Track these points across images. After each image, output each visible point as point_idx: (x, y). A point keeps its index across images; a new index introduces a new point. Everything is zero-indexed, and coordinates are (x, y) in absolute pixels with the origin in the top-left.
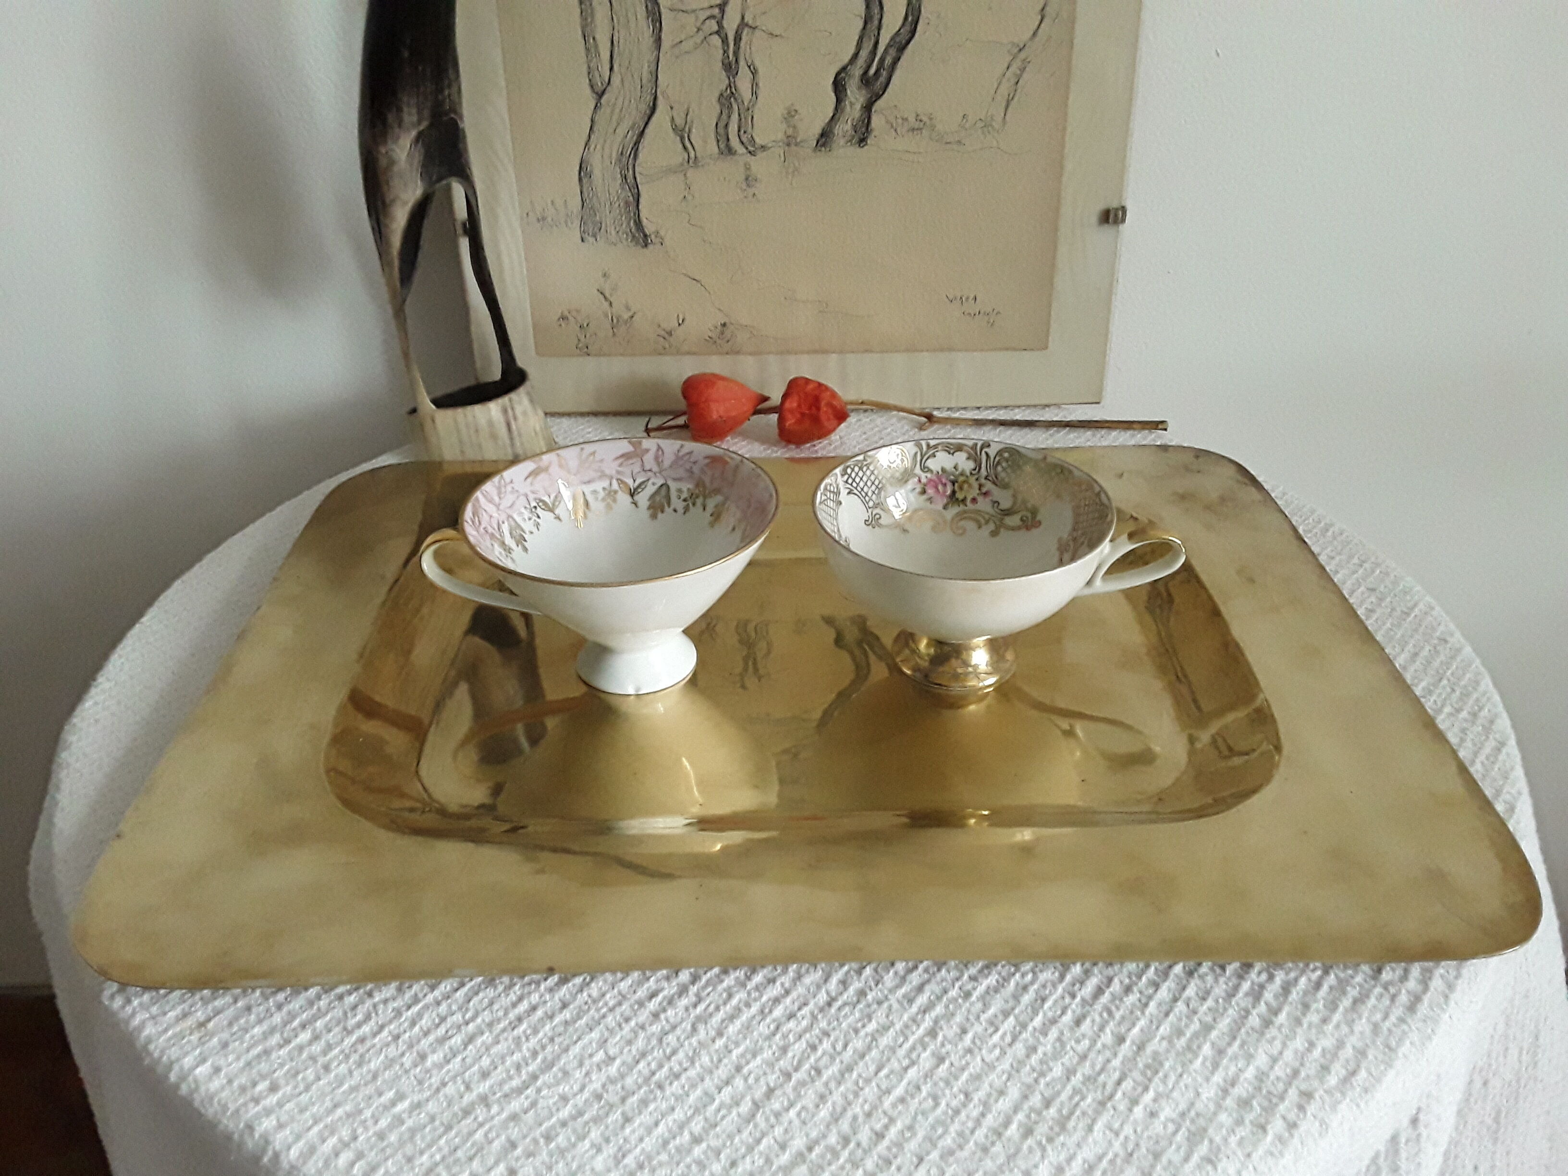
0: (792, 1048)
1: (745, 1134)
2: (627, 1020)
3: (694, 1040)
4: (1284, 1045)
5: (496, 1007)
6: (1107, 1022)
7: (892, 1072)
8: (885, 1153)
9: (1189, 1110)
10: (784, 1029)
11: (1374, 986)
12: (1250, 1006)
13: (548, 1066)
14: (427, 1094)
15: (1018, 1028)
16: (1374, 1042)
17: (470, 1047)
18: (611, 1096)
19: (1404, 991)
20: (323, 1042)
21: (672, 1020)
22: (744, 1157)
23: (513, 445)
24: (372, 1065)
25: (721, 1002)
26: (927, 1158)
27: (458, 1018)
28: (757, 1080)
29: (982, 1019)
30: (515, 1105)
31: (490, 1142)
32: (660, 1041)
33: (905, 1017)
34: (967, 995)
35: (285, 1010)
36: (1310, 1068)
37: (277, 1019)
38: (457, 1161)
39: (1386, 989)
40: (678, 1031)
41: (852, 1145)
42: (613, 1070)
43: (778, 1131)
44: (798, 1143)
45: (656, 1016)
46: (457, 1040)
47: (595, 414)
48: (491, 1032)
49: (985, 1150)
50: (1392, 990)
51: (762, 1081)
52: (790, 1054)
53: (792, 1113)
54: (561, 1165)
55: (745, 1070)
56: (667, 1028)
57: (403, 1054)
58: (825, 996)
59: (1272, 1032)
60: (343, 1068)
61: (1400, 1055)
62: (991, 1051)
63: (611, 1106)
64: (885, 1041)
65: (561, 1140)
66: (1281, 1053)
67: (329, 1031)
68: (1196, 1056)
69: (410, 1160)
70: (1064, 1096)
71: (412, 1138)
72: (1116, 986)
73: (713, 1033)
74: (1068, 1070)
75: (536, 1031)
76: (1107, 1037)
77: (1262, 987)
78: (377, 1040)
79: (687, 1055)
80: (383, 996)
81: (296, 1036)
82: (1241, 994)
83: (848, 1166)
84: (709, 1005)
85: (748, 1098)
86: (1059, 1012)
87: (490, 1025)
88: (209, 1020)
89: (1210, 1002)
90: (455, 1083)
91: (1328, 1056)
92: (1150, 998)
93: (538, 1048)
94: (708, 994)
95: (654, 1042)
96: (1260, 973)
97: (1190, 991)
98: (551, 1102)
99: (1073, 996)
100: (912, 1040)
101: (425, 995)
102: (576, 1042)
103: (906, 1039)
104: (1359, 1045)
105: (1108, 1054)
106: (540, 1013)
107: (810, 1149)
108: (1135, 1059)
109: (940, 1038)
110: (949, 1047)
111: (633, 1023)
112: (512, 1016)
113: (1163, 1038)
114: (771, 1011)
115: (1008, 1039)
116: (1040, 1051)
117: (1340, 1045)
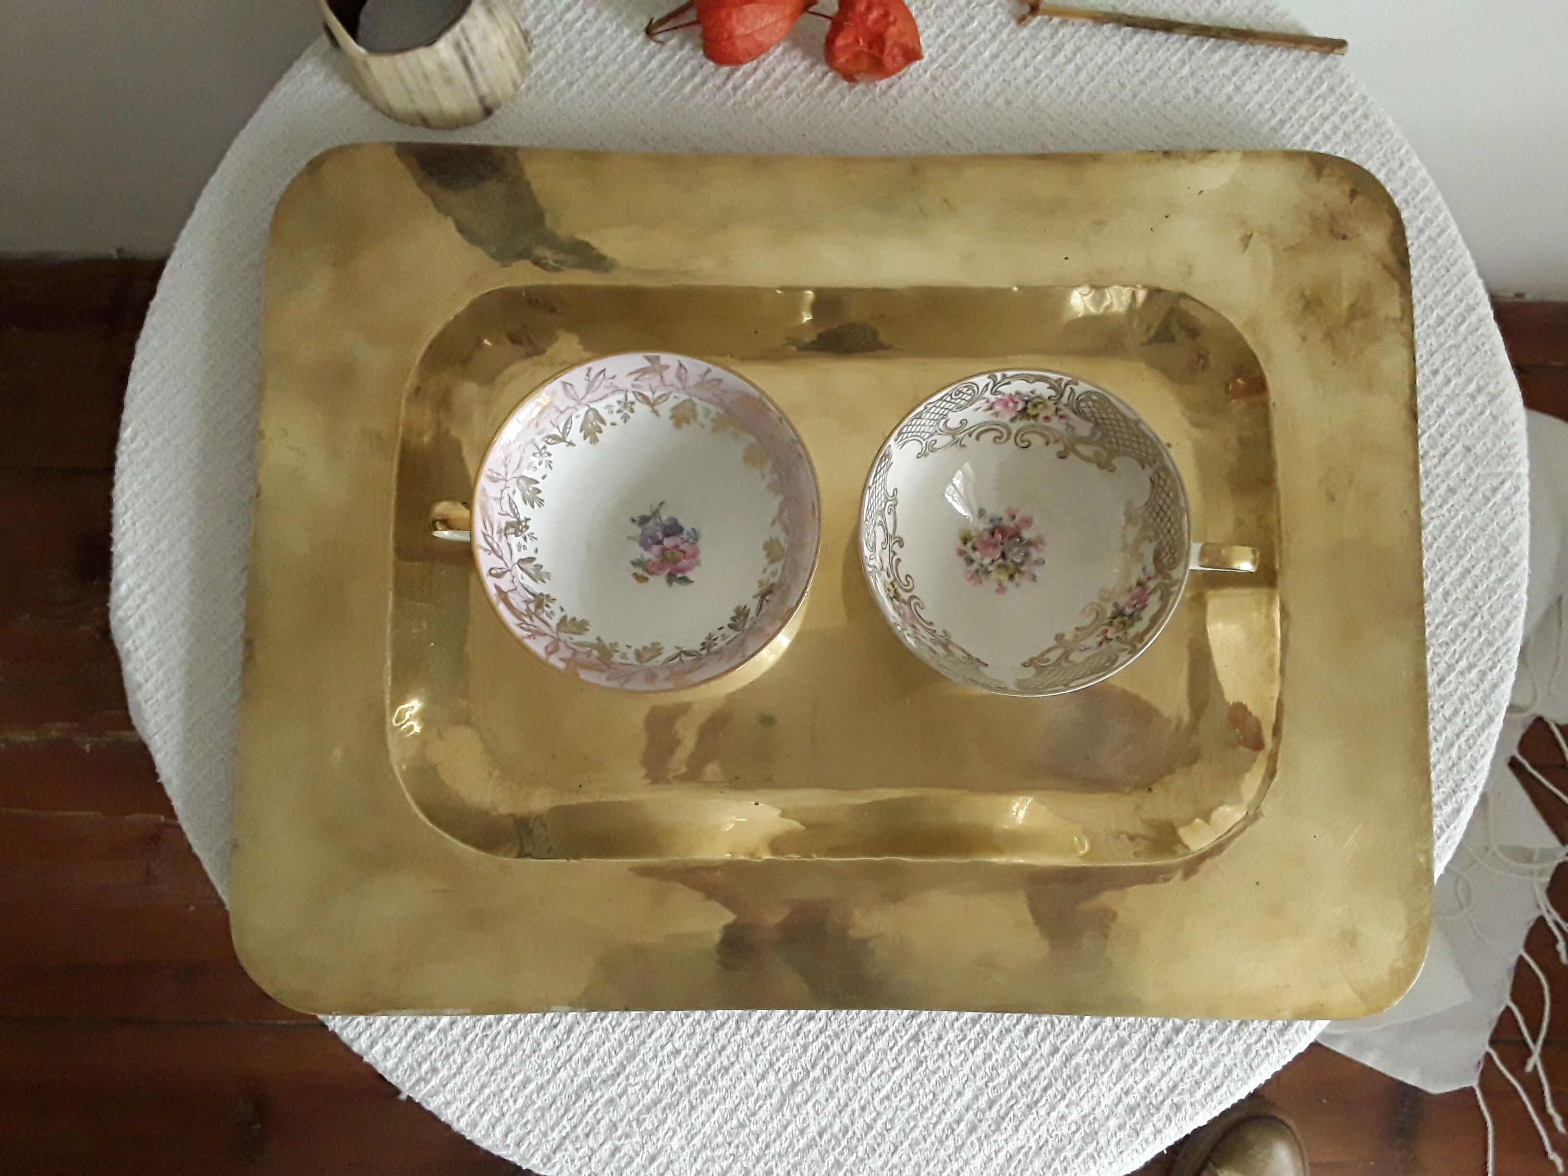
0: (810, 1047)
1: (776, 1121)
3: (738, 1038)
4: (1174, 1063)
7: (883, 1073)
8: (872, 1142)
9: (1090, 1115)
10: (805, 1029)
13: (631, 1056)
14: (547, 1077)
16: (1242, 1062)
18: (680, 1087)
22: (775, 1141)
24: (503, 1050)
26: (900, 1148)
28: (785, 1075)
30: (613, 1090)
31: (598, 1122)
32: (713, 1035)
33: (897, 1024)
36: (1187, 1084)
41: (850, 1134)
42: (679, 1062)
43: (800, 1118)
44: (813, 1130)
49: (941, 1142)
51: (788, 1077)
52: (809, 1054)
53: (810, 1104)
55: (776, 1067)
62: (958, 1057)
63: (681, 1095)
64: (881, 1044)
65: (647, 1125)
66: (1170, 1068)
68: (1107, 1069)
69: (545, 1134)
70: (1003, 1100)
71: (543, 1115)
74: (1011, 1075)
76: (1046, 1048)
79: (733, 1051)
83: (846, 1152)
85: (778, 1091)
90: (565, 1068)
91: (1204, 1073)
95: (708, 1037)
98: (637, 1087)
100: (900, 1044)
103: (896, 1043)
105: (1043, 1063)
107: (821, 1135)
108: (1061, 1070)
109: (921, 1044)
110: (927, 1052)
113: (1087, 1050)
115: (972, 1045)
116: (995, 1056)
117: (1214, 1065)
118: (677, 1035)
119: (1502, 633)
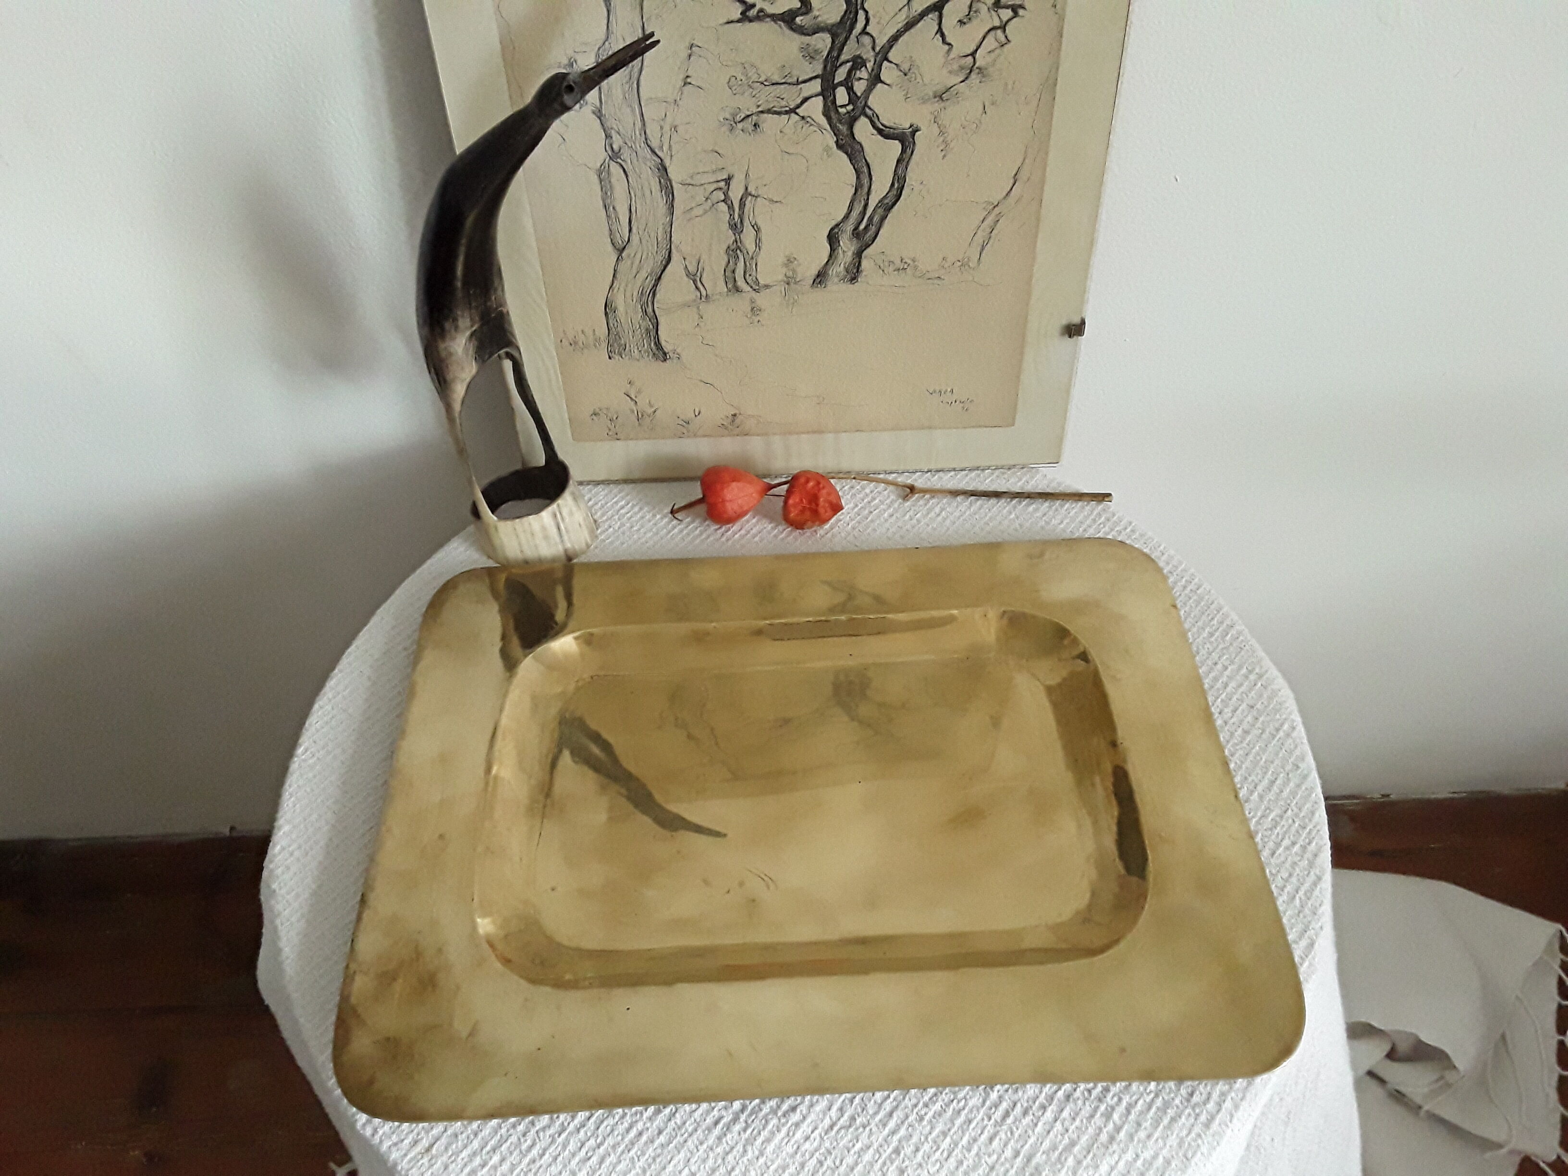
0: (807, 1164)
2: (701, 1143)
3: (745, 1159)
4: (1120, 1157)
5: (616, 1133)
6: (1010, 1140)
10: (803, 1149)
11: (1186, 1107)
12: (1103, 1126)
15: (952, 1146)
16: (1177, 1154)
19: (1205, 1111)
20: (508, 1163)
21: (730, 1143)
25: (761, 1127)
27: (592, 1142)
29: (929, 1139)
32: (723, 1159)
33: (880, 1139)
34: (921, 1119)
35: (480, 1137)
37: (476, 1144)
39: (1193, 1109)
40: (735, 1152)
45: (719, 1138)
46: (595, 1159)
48: (615, 1154)
50: (1197, 1111)
52: (806, 1169)
56: (727, 1149)
58: (829, 1121)
59: (1114, 1146)
61: (1193, 1164)
62: (934, 1165)
64: (867, 1157)
66: (1117, 1163)
67: (511, 1153)
68: (1063, 1167)
72: (1018, 1109)
73: (757, 1153)
75: (643, 1154)
76: (1009, 1153)
77: (1113, 1109)
78: (542, 1162)
79: (741, 1170)
80: (541, 1125)
81: (491, 1158)
82: (1098, 1115)
84: (753, 1130)
86: (979, 1132)
87: (614, 1147)
88: (432, 1146)
89: (1077, 1122)
91: (1147, 1166)
92: (1039, 1119)
93: (646, 1166)
94: (753, 1121)
95: (720, 1161)
96: (1112, 1098)
97: (1065, 1114)
99: (990, 1119)
100: (884, 1157)
101: (569, 1124)
102: (670, 1162)
103: (881, 1155)
104: (1169, 1156)
105: (1008, 1165)
106: (644, 1138)
108: (1024, 1169)
109: (902, 1155)
110: (907, 1163)
111: (705, 1146)
112: (627, 1140)
113: (1044, 1153)
114: (794, 1134)
115: (945, 1154)
116: (965, 1163)
117: (1155, 1157)
118: (693, 1161)
119: (1310, 820)
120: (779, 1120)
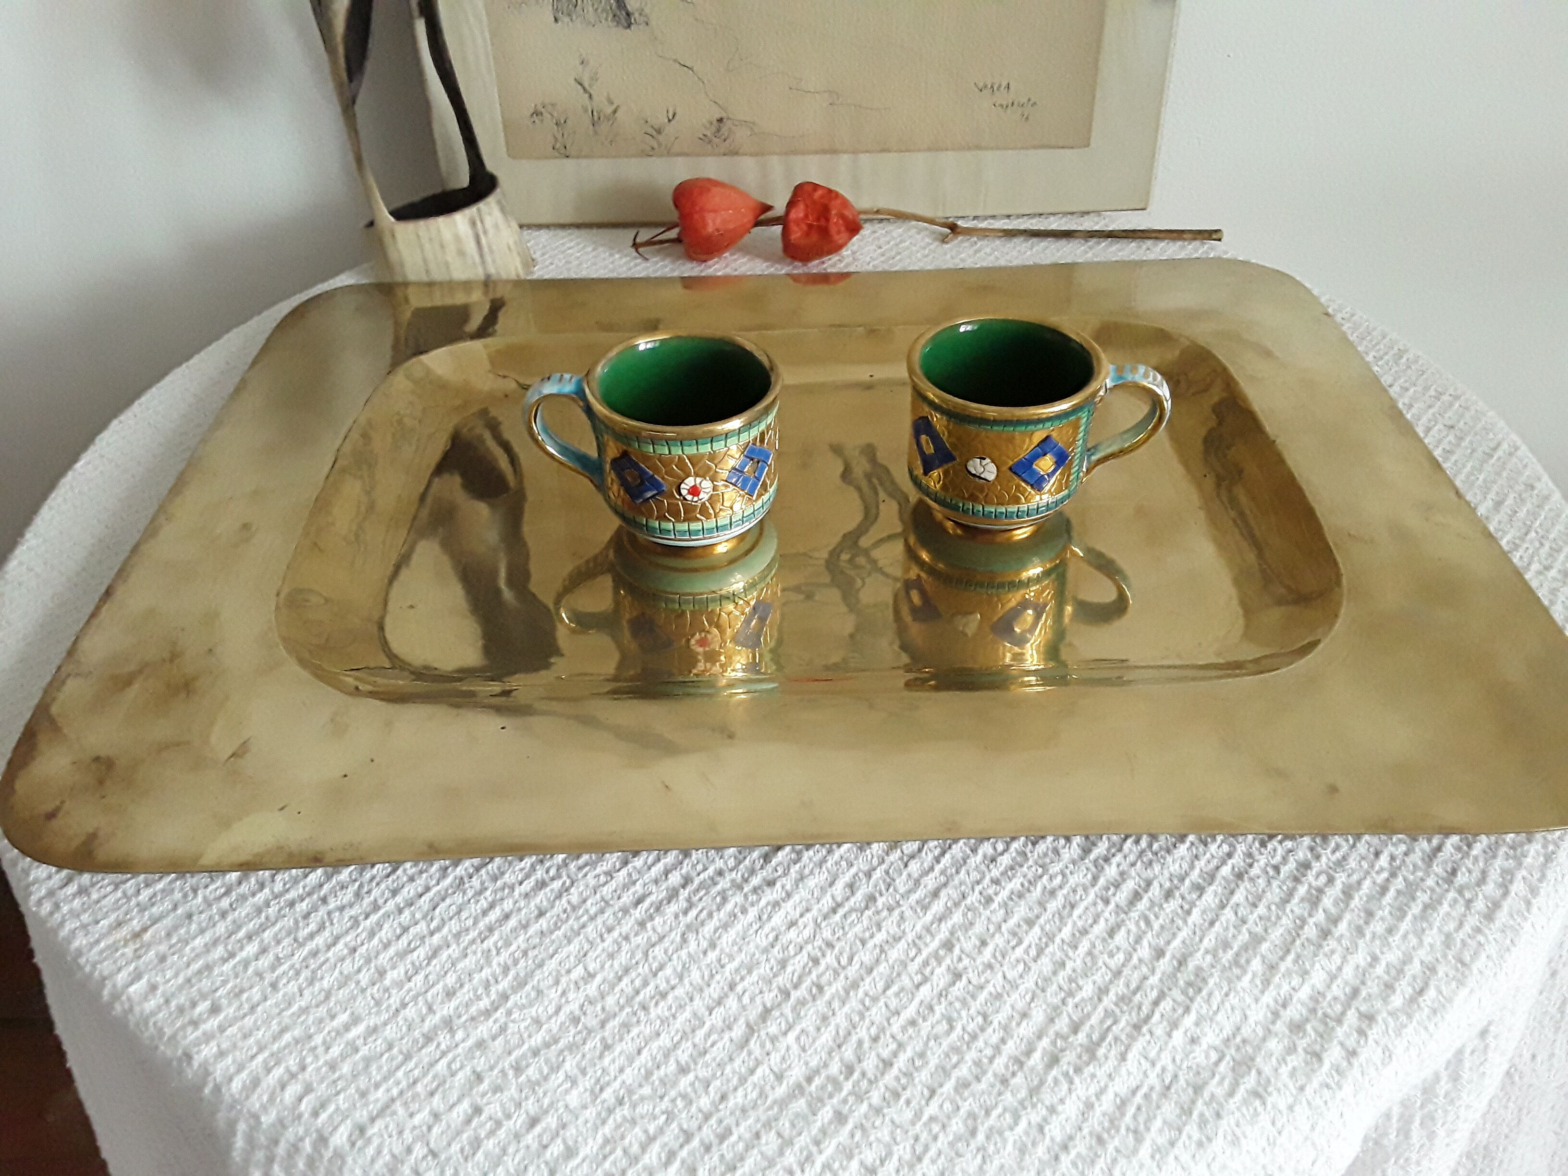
0: (792, 962)
1: (738, 1062)
2: (610, 930)
3: (683, 953)
4: (1344, 959)
5: (464, 915)
6: (1144, 933)
7: (902, 989)
8: (893, 1084)
9: (1234, 1036)
10: (784, 940)
11: (1447, 891)
12: (1306, 915)
13: (520, 984)
14: (385, 1016)
15: (1044, 940)
16: (1445, 956)
17: (434, 962)
18: (590, 1021)
19: (1480, 896)
20: (271, 956)
21: (659, 930)
22: (736, 1089)
23: (483, 262)
24: (325, 984)
25: (714, 907)
26: (939, 1091)
27: (422, 927)
28: (752, 1000)
29: (1004, 927)
30: (483, 1030)
31: (453, 1074)
32: (646, 954)
33: (918, 928)
34: (989, 900)
35: (230, 918)
36: (1373, 987)
37: (221, 928)
38: (415, 1096)
39: (1460, 892)
40: (666, 943)
41: (856, 1075)
42: (592, 989)
43: (775, 1058)
44: (797, 1073)
45: (642, 924)
46: (421, 953)
47: (578, 226)
48: (458, 945)
49: (1004, 1082)
50: (1468, 895)
51: (758, 1000)
52: (789, 969)
53: (791, 1036)
54: (532, 1100)
55: (739, 989)
56: (654, 939)
57: (359, 970)
58: (830, 901)
59: (1331, 943)
60: (293, 987)
61: (1475, 971)
62: (1014, 967)
63: (590, 1032)
64: (895, 954)
65: (532, 1072)
66: (1340, 969)
67: (278, 942)
68: (1245, 972)
69: (363, 1094)
70: (1094, 1020)
71: (367, 1067)
72: (1155, 891)
73: (704, 944)
74: (1100, 989)
75: (508, 944)
76: (1144, 952)
77: (1320, 891)
78: (330, 954)
79: (675, 970)
80: (339, 903)
81: (242, 948)
82: (1296, 900)
83: (851, 1099)
84: (701, 911)
85: (742, 1021)
86: (1090, 921)
87: (457, 936)
88: (145, 930)
89: (1261, 910)
90: (416, 1004)
91: (1393, 972)
92: (1193, 904)
93: (510, 962)
94: (701, 899)
95: (639, 955)
96: (1317, 876)
97: (1239, 897)
98: (523, 1025)
99: (1107, 902)
100: (925, 953)
101: (386, 902)
102: (552, 957)
103: (919, 951)
104: (1429, 959)
105: (1145, 969)
106: (513, 922)
107: (809, 1080)
108: (1175, 976)
109: (957, 951)
110: (966, 961)
111: (615, 934)
112: (481, 925)
113: (1207, 952)
114: (770, 919)
115: (1033, 952)
116: (1069, 965)
117: (1407, 960)
120: (746, 895)
